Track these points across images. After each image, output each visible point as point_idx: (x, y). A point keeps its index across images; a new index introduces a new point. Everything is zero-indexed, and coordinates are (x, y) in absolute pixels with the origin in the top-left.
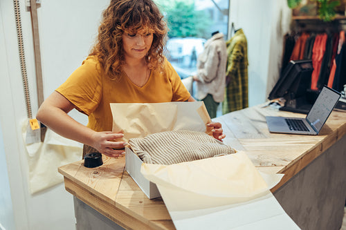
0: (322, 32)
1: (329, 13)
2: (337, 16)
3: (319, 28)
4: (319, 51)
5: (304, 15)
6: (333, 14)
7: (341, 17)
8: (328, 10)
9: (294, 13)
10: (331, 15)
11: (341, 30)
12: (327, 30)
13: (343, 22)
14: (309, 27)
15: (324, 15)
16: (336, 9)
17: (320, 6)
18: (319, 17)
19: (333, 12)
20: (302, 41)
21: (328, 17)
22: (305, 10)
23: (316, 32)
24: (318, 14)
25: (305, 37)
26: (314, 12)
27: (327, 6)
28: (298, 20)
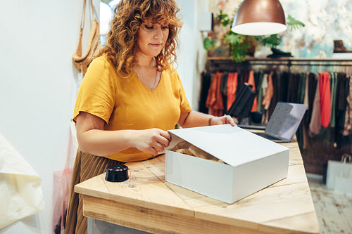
0: (234, 71)
1: (240, 55)
2: (247, 57)
3: (232, 68)
4: (232, 86)
5: (218, 56)
6: (244, 56)
7: (251, 58)
8: (239, 52)
9: (209, 54)
10: (242, 57)
11: (251, 70)
12: (238, 70)
13: (252, 62)
14: (222, 67)
15: (236, 56)
16: (246, 51)
17: (232, 48)
18: (232, 58)
19: (244, 53)
20: (217, 78)
21: (239, 58)
22: (219, 52)
23: (228, 71)
24: (230, 55)
25: (219, 75)
26: (227, 53)
27: (239, 48)
28: (212, 61)
